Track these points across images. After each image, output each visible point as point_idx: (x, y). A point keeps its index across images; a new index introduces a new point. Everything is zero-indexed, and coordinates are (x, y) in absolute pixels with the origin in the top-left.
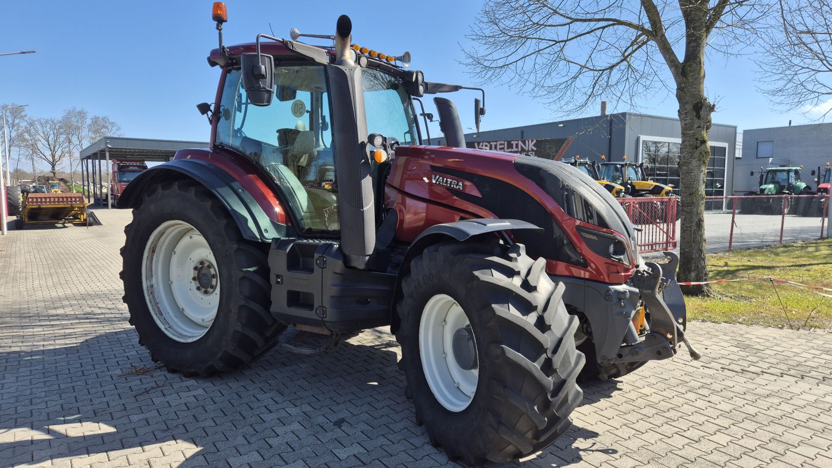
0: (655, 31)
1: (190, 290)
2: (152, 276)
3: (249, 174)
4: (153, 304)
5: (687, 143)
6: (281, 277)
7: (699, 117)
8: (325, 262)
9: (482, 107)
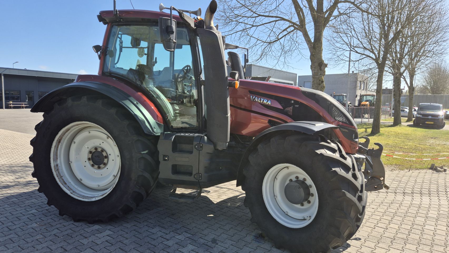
0: (302, 26)
1: (85, 166)
2: (57, 159)
3: (138, 92)
4: (59, 177)
5: (315, 82)
6: (168, 157)
7: (321, 70)
8: (202, 147)
9: (247, 58)
